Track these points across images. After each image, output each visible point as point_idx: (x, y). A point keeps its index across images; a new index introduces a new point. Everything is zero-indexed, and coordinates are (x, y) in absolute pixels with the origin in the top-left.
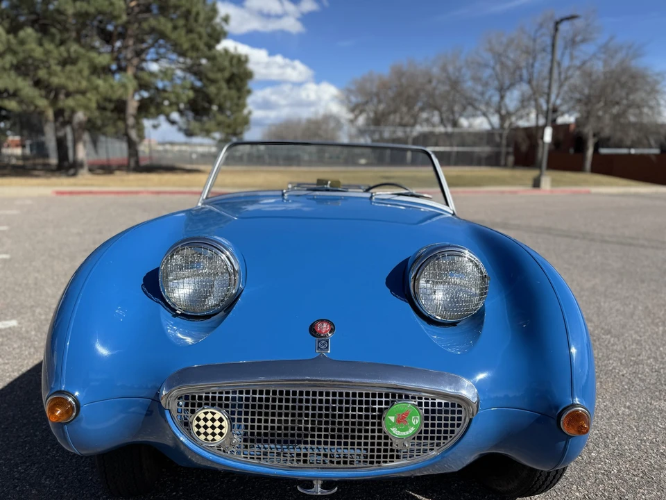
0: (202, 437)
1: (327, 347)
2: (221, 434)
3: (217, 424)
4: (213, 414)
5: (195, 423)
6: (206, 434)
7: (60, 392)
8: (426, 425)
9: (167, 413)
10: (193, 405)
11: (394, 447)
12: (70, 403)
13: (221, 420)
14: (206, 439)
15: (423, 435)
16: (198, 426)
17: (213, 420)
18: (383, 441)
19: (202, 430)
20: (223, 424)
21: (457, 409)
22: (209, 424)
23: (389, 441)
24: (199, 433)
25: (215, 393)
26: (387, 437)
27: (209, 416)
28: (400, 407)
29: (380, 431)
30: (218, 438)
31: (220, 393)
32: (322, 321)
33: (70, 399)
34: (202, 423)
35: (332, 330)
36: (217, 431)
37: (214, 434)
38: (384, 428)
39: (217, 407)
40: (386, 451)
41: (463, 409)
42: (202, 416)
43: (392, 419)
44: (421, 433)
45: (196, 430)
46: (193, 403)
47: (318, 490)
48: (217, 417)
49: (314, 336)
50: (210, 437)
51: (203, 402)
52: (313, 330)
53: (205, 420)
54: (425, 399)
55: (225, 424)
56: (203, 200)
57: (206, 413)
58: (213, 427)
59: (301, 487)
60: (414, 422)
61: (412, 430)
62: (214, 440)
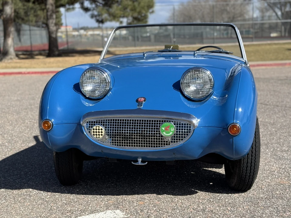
0: (95, 136)
1: (142, 106)
2: (102, 135)
3: (100, 131)
4: (99, 127)
5: (93, 131)
6: (96, 135)
7: (47, 119)
8: (177, 132)
9: (83, 127)
10: (92, 125)
11: (165, 140)
12: (50, 124)
13: (102, 129)
14: (96, 137)
15: (176, 136)
16: (94, 132)
17: (99, 129)
18: (160, 138)
19: (95, 133)
20: (102, 131)
21: (189, 126)
22: (98, 131)
23: (163, 138)
24: (94, 135)
25: (100, 120)
26: (162, 136)
27: (98, 128)
28: (166, 124)
29: (159, 134)
30: (101, 136)
31: (101, 120)
32: (141, 98)
33: (50, 122)
34: (95, 131)
35: (145, 101)
36: (100, 133)
37: (99, 135)
38: (161, 132)
39: (100, 125)
40: (162, 141)
41: (191, 126)
42: (95, 128)
43: (163, 129)
44: (175, 135)
45: (93, 133)
46: (92, 124)
47: (140, 162)
48: (100, 128)
49: (137, 102)
50: (98, 136)
51: (96, 123)
52: (137, 101)
53: (96, 129)
54: (177, 122)
55: (103, 131)
56: (101, 60)
57: (96, 127)
58: (99, 132)
59: (133, 162)
60: (172, 130)
61: (171, 133)
62: (99, 137)
